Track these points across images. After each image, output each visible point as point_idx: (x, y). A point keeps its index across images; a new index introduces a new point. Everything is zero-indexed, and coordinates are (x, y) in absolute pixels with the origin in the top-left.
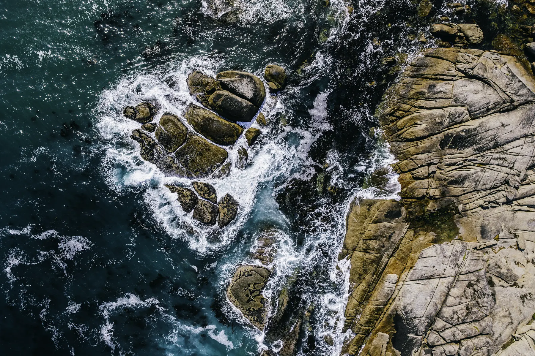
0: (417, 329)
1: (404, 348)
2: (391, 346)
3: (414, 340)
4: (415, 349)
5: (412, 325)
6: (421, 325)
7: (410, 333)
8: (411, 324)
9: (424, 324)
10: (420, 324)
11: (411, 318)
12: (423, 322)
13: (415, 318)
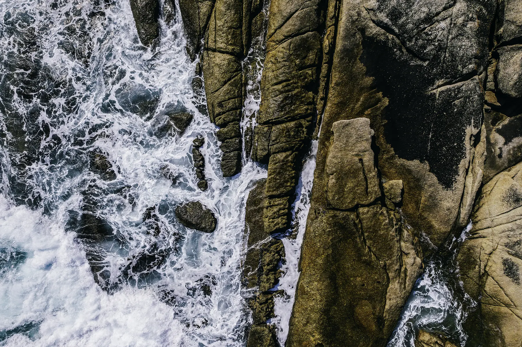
0: (452, 55)
1: (433, 144)
2: (393, 157)
3: (456, 98)
4: (470, 130)
5: (429, 48)
6: (461, 35)
7: (431, 82)
8: (424, 47)
9: (470, 25)
10: (454, 32)
11: (417, 25)
12: (460, 20)
13: (429, 19)
